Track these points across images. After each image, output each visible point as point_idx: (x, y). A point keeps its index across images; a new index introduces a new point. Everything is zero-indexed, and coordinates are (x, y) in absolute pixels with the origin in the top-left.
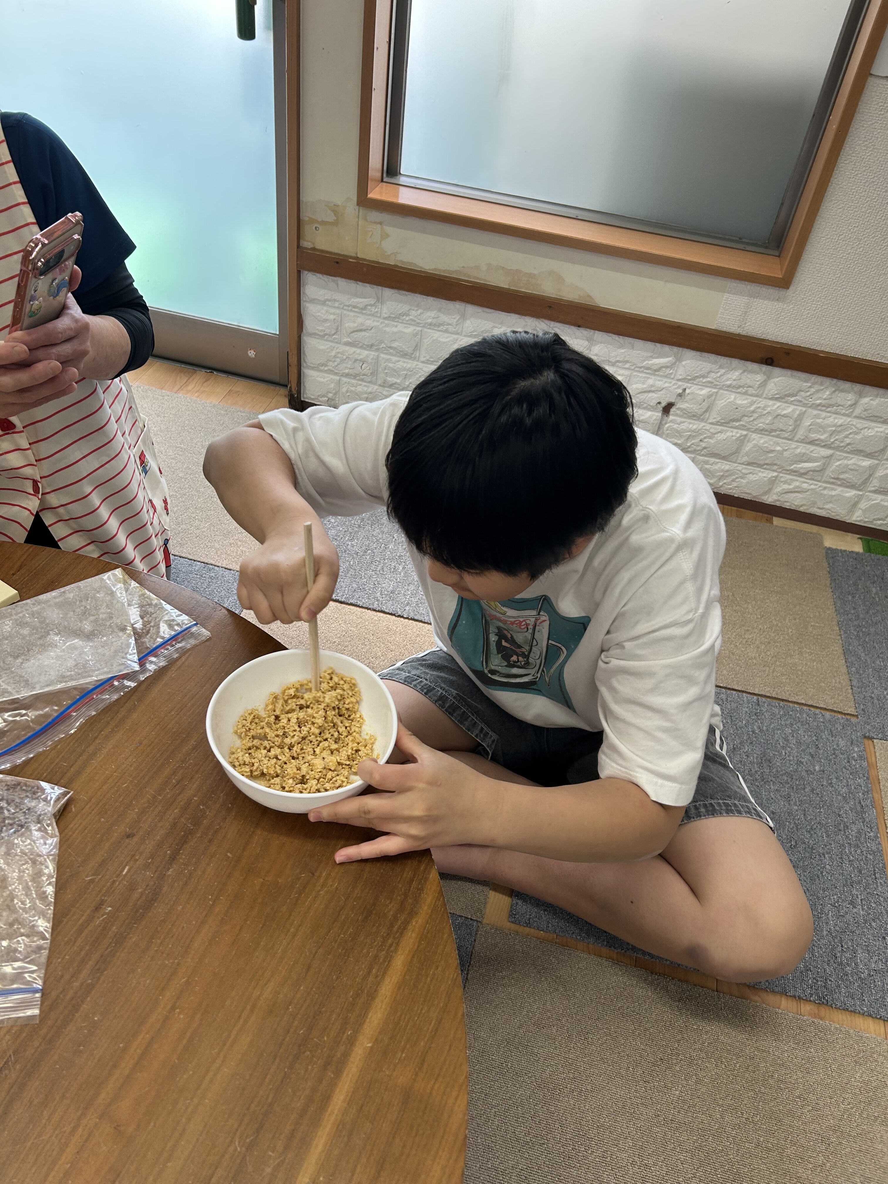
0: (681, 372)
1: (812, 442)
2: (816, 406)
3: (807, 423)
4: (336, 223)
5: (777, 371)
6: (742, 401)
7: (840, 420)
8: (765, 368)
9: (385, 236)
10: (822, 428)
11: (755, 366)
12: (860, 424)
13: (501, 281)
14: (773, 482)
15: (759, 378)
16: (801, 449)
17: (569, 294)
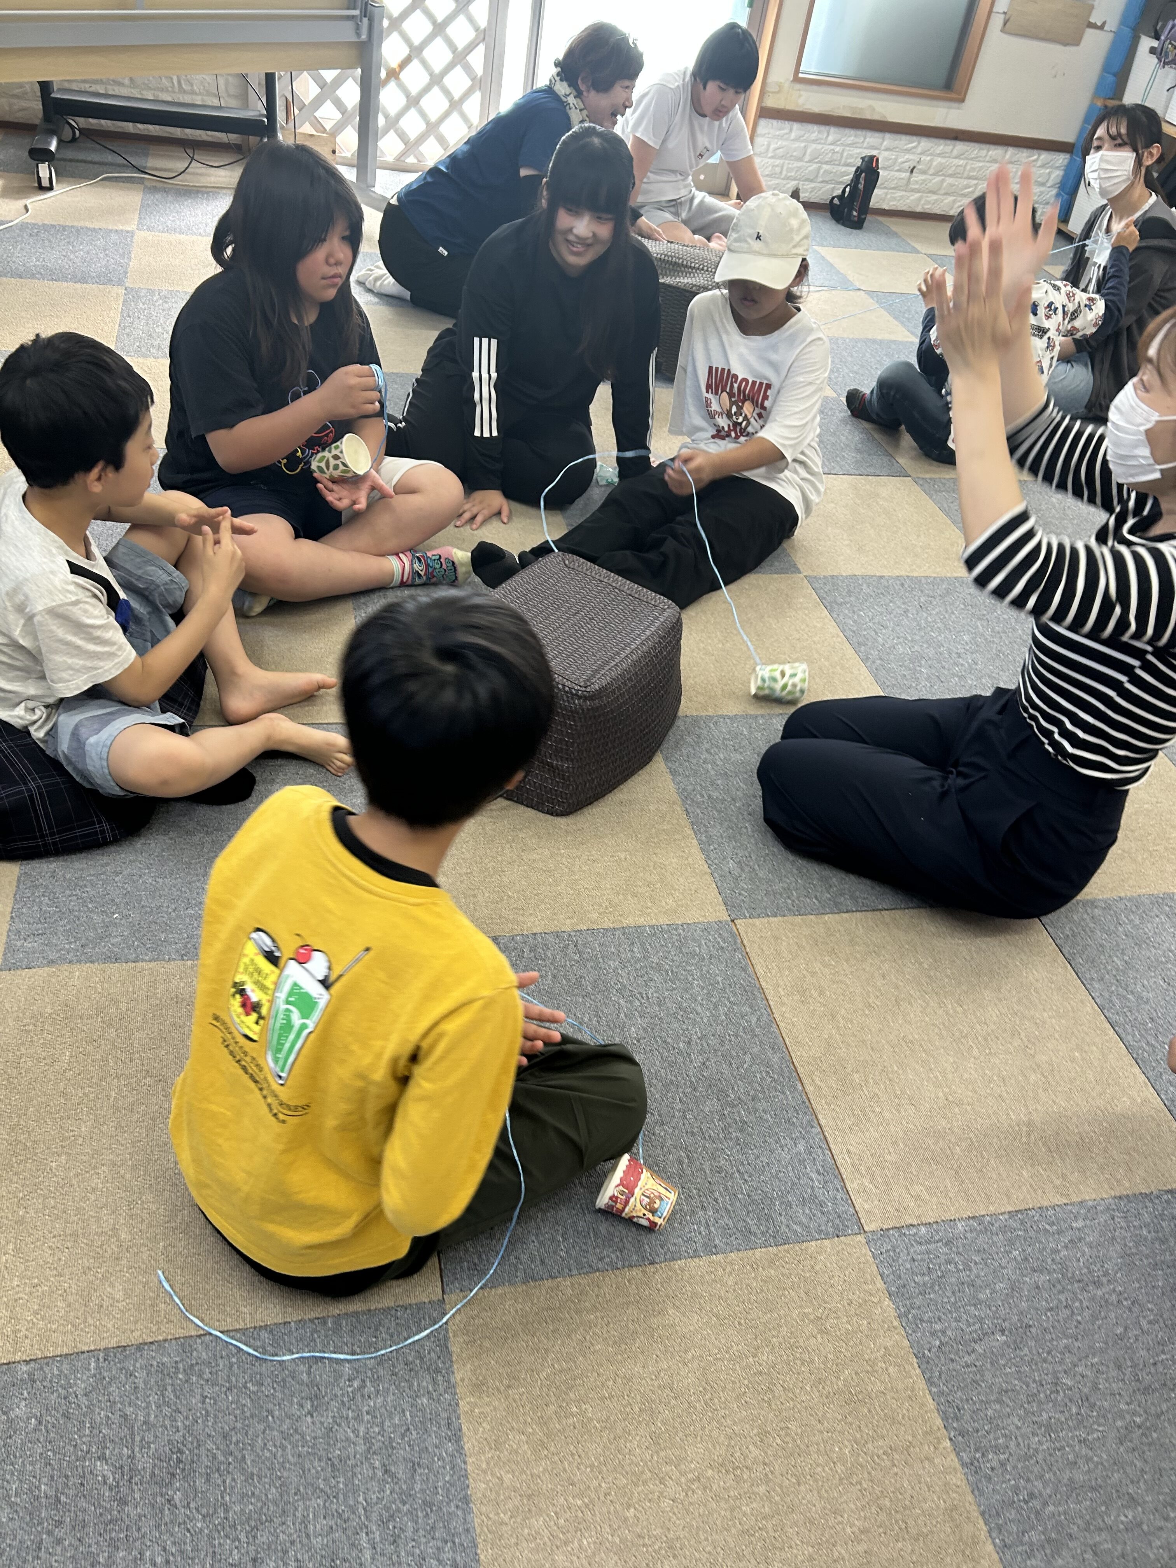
0: (919, 150)
1: (969, 178)
2: (972, 159)
3: (968, 168)
4: (778, 92)
5: (958, 143)
6: (943, 161)
7: (981, 164)
8: (953, 142)
9: (800, 96)
10: (973, 169)
11: (949, 142)
12: (988, 164)
13: (848, 114)
14: (954, 201)
15: (951, 147)
16: (965, 182)
17: (876, 117)
